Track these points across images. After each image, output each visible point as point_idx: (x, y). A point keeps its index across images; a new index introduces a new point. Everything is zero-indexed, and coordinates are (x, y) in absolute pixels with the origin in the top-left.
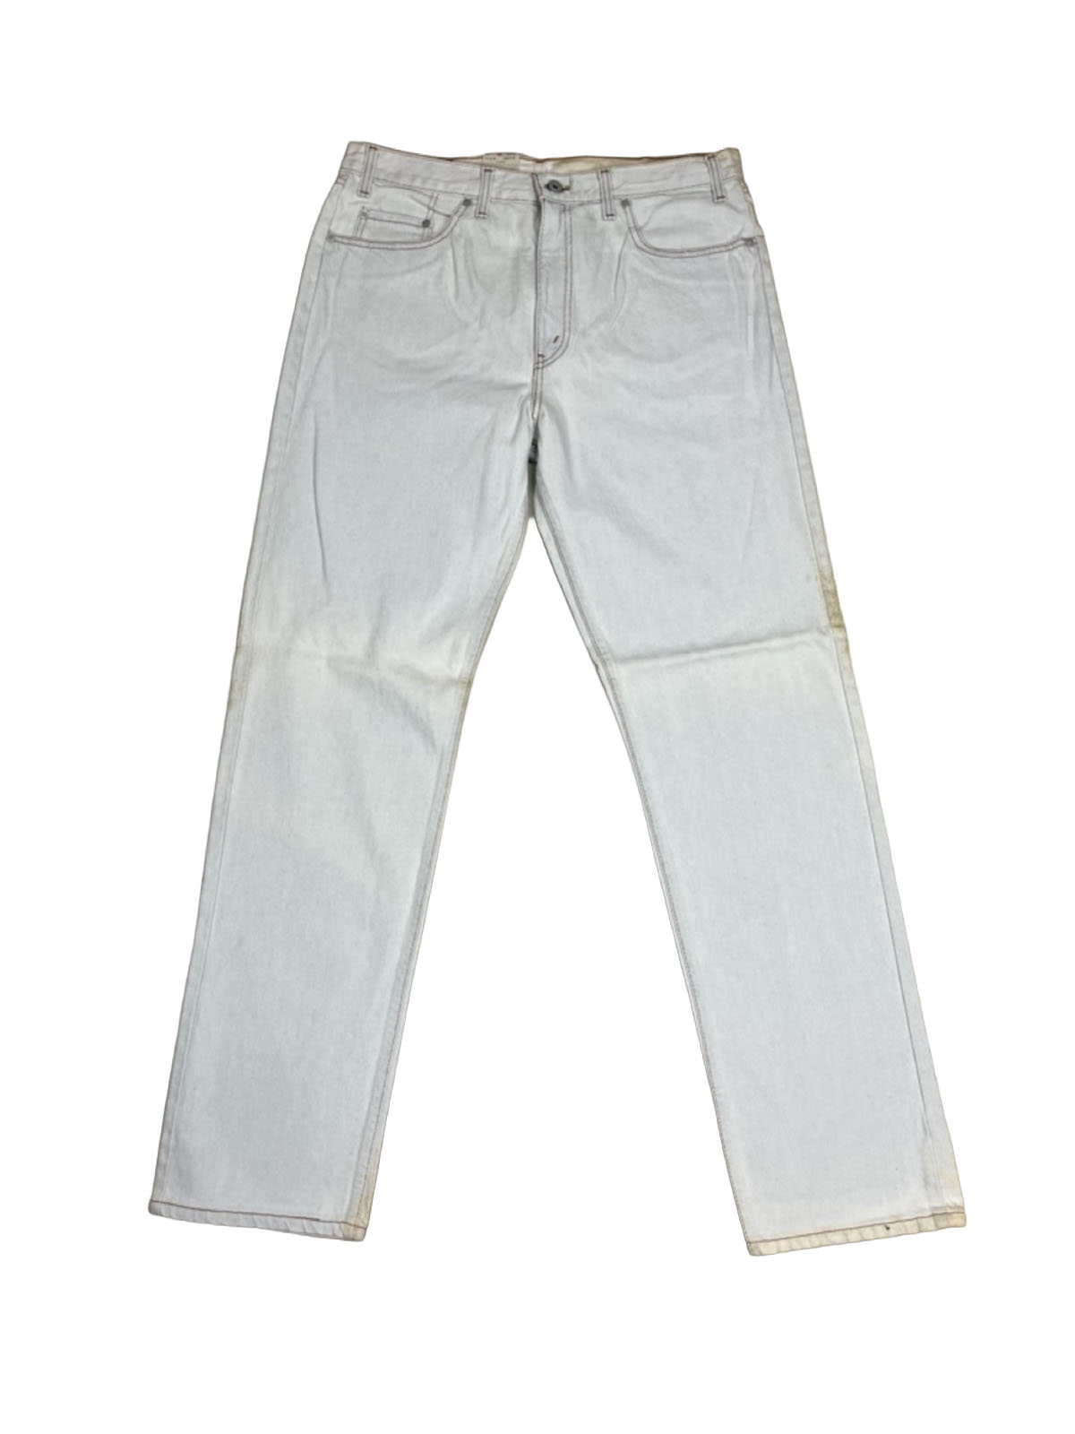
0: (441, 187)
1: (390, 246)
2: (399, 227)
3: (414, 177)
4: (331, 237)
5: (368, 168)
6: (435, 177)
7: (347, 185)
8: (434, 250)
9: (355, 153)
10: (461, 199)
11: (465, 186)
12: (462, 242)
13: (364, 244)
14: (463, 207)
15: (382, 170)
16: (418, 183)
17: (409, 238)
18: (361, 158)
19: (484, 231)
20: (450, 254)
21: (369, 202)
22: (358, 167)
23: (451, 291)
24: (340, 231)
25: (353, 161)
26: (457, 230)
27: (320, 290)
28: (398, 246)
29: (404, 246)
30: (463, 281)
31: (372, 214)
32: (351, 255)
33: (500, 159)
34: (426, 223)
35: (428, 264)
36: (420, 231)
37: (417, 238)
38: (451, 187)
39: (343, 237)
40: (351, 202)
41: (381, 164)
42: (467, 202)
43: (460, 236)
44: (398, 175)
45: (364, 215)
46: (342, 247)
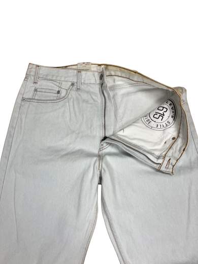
0: (63, 79)
1: (45, 102)
2: (49, 94)
3: (53, 76)
4: (23, 99)
5: (36, 74)
6: (60, 75)
7: (28, 80)
8: (61, 103)
9: (31, 68)
10: (70, 83)
11: (71, 78)
12: (72, 100)
13: (36, 101)
14: (71, 87)
15: (41, 74)
16: (54, 78)
17: (52, 98)
18: (34, 70)
19: (79, 95)
20: (67, 104)
21: (37, 86)
22: (32, 73)
23: (68, 119)
24: (27, 97)
25: (30, 72)
26: (70, 96)
27: (19, 120)
28: (48, 102)
29: (51, 102)
30: (73, 115)
31: (38, 90)
32: (31, 106)
33: (84, 65)
34: (58, 92)
35: (60, 108)
36: (56, 95)
37: (55, 98)
38: (66, 79)
39: (28, 99)
40: (31, 86)
41: (41, 72)
42: (73, 84)
43: (71, 98)
44: (47, 75)
45: (36, 90)
46: (28, 103)
